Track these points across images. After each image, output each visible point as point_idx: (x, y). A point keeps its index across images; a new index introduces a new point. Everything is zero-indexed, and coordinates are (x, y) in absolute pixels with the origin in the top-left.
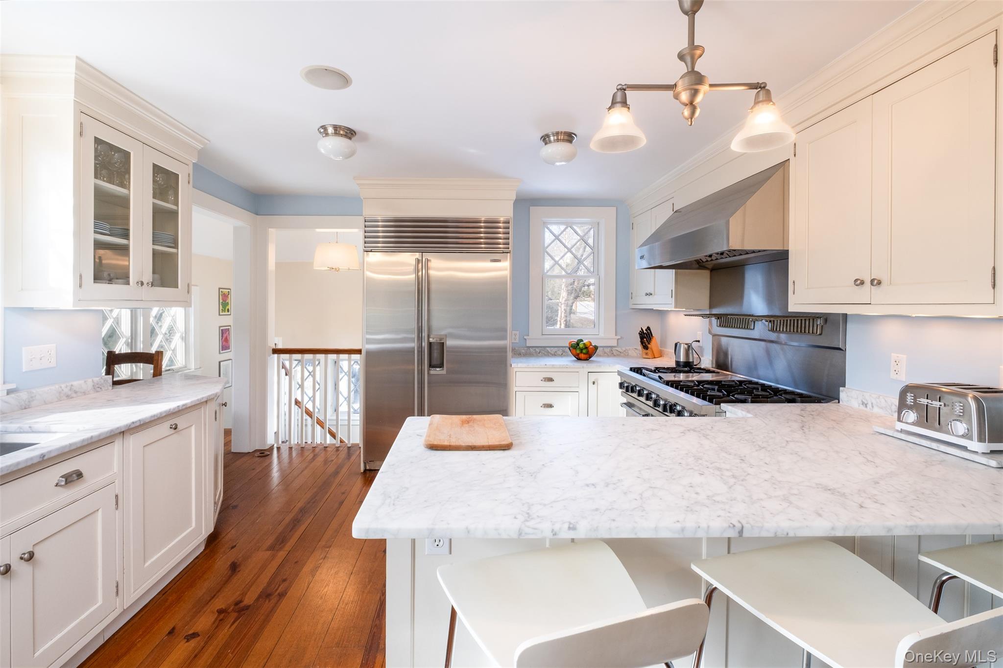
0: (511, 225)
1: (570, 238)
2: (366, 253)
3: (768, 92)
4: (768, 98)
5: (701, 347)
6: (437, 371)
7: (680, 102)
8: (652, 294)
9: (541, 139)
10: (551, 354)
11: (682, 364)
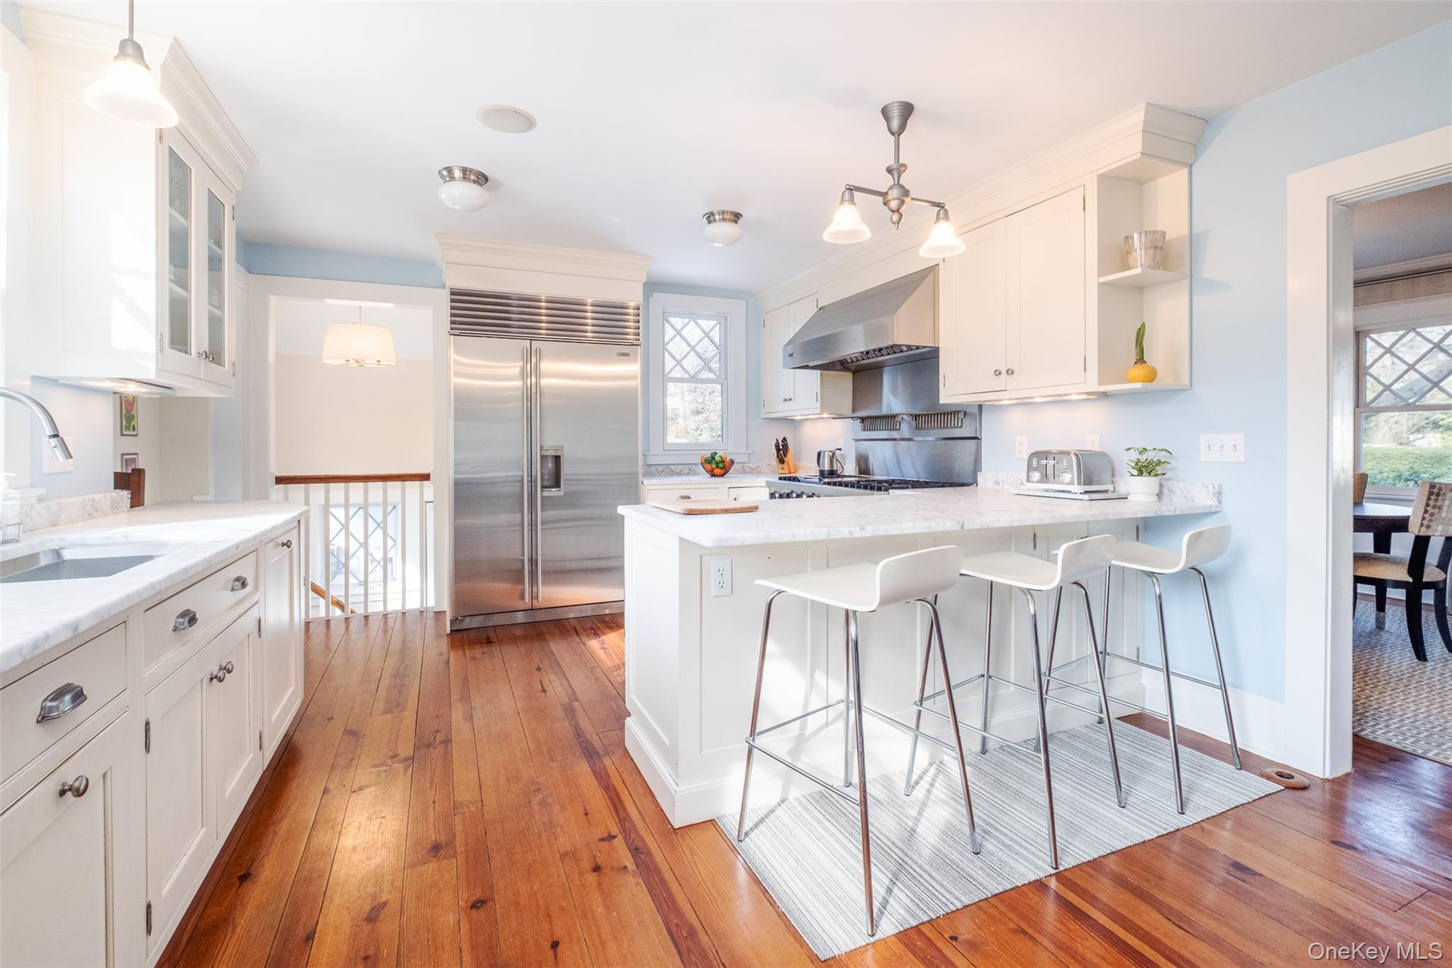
0: (641, 312)
1: (693, 332)
2: (452, 337)
3: (946, 211)
4: (947, 218)
5: (842, 456)
6: (553, 492)
7: (889, 209)
8: (791, 400)
9: (704, 216)
10: (676, 473)
11: (826, 473)
